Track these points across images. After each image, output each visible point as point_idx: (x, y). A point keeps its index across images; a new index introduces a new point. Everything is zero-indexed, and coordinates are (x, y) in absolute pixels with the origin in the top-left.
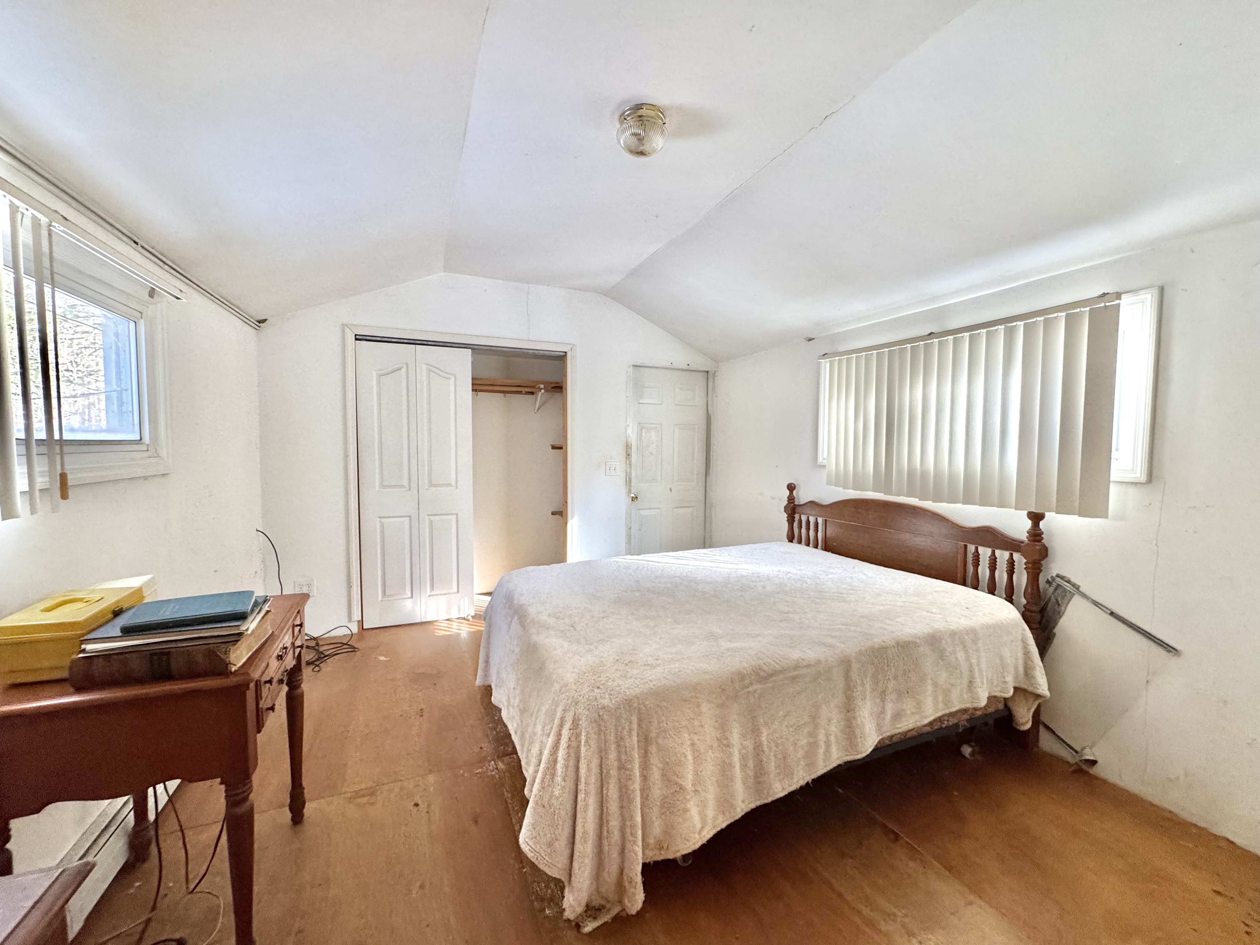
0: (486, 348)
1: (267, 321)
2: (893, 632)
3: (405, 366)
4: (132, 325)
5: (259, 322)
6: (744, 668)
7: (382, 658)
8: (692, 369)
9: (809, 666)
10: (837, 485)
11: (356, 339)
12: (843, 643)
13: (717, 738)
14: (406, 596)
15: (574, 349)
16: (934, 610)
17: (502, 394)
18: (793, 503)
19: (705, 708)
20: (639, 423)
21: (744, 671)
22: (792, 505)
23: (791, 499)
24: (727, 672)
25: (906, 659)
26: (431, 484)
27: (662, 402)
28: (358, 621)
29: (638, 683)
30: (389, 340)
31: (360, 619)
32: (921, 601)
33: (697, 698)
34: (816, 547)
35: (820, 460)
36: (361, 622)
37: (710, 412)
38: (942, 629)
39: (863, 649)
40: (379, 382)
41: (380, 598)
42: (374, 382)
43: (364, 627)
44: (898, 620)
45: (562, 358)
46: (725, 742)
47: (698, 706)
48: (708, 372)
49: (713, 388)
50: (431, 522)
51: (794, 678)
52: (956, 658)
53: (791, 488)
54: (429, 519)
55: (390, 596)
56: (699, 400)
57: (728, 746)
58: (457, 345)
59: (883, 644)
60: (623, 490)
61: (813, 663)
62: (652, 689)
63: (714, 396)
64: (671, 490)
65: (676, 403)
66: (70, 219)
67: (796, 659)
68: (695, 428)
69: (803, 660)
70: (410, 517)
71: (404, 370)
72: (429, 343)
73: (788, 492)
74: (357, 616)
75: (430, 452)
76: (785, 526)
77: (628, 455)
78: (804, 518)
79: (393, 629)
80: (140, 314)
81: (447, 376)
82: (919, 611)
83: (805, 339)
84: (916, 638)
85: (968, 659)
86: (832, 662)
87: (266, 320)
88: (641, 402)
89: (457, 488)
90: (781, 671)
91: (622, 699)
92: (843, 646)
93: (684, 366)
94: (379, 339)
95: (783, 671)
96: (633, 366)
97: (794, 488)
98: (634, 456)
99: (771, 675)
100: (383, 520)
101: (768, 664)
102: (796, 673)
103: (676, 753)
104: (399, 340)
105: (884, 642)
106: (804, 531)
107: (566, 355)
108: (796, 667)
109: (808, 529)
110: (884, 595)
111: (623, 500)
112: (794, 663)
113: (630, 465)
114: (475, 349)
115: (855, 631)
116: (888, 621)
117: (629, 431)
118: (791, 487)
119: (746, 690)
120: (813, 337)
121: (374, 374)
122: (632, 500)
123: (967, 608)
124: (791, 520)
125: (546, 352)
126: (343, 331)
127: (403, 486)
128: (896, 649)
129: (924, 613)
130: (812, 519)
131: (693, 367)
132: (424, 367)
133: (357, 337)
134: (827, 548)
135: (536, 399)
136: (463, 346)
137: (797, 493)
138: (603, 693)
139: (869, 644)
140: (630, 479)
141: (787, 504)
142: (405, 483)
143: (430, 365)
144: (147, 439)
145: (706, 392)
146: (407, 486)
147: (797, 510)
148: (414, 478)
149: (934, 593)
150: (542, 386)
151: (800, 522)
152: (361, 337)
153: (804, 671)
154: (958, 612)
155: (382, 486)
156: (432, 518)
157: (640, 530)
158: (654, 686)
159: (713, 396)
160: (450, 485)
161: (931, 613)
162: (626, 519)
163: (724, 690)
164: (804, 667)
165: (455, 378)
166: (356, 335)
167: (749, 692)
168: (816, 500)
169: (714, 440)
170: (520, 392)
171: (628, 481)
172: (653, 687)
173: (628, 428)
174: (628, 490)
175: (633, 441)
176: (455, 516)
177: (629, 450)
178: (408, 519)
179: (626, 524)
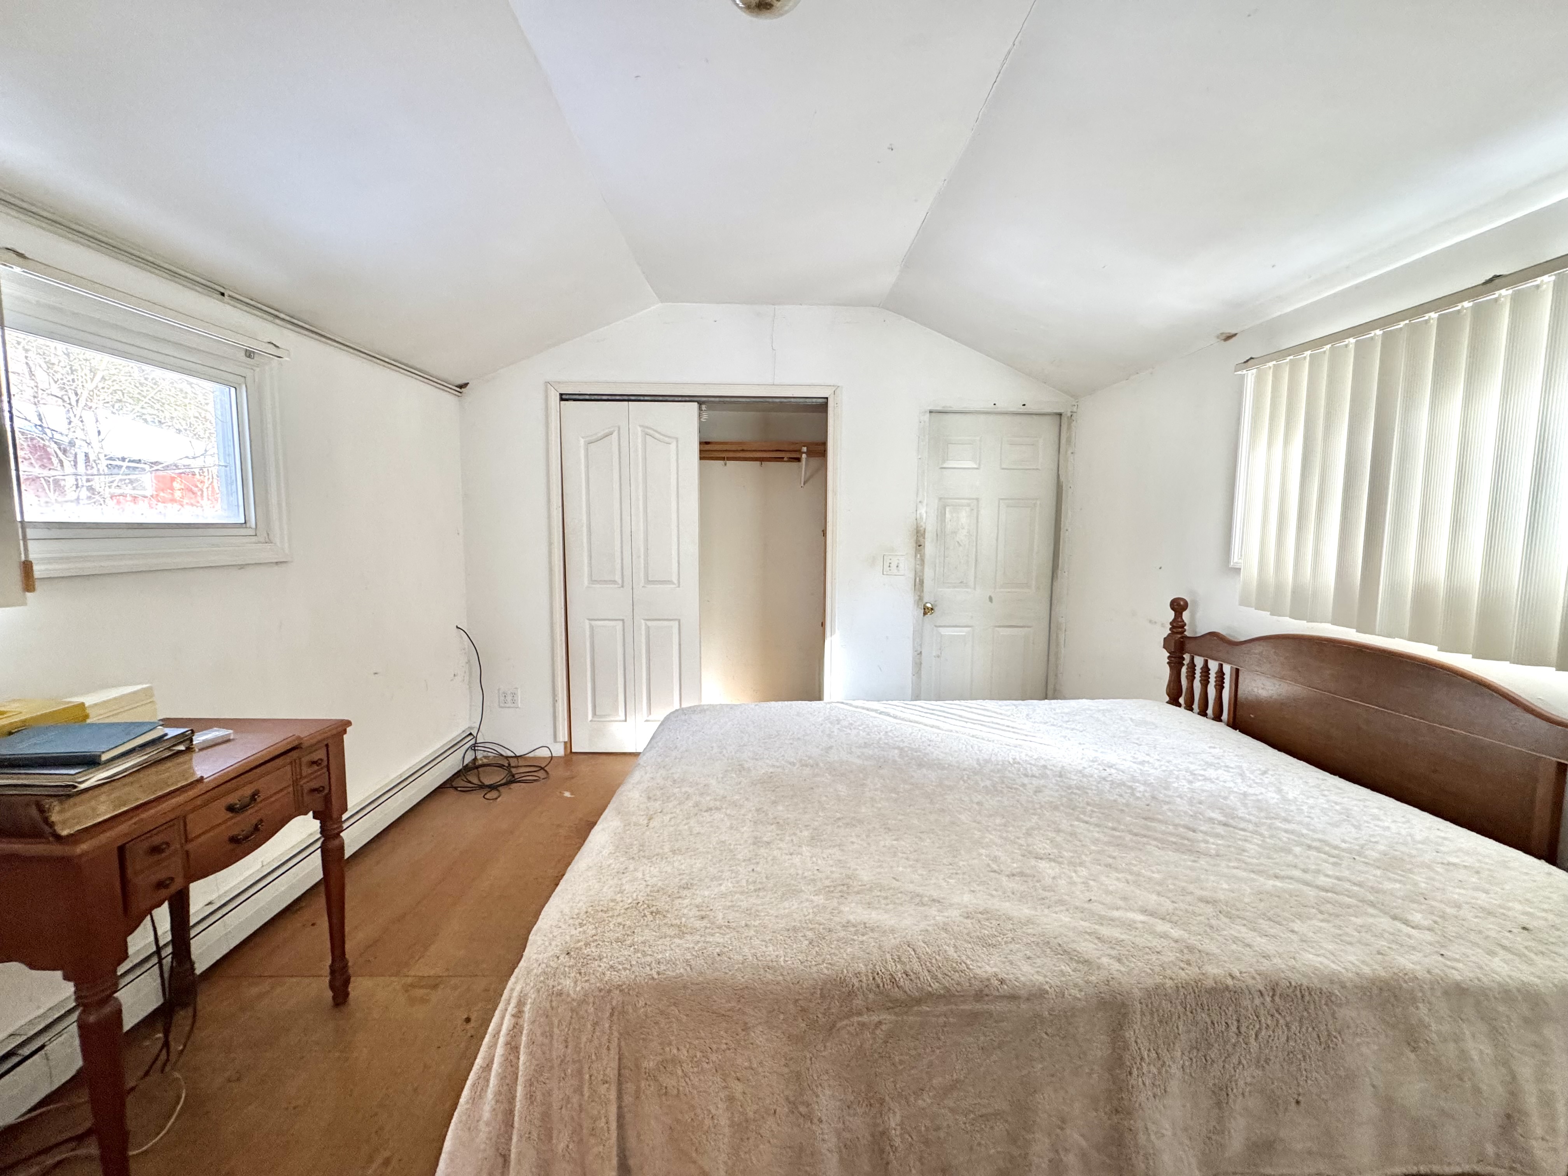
0: (717, 399)
1: (468, 387)
2: (1267, 957)
3: (617, 429)
4: (233, 390)
5: (461, 387)
6: (857, 974)
7: (567, 794)
8: (1031, 411)
9: (1013, 997)
10: (1259, 607)
11: (562, 399)
12: (1119, 960)
13: (787, 1099)
14: (617, 718)
15: (837, 392)
16: (1417, 918)
17: (758, 463)
18: (1183, 632)
19: (759, 1036)
20: (940, 499)
21: (855, 981)
22: (1179, 636)
23: (1177, 626)
24: (815, 975)
25: (1295, 1027)
26: (648, 582)
27: (980, 465)
28: (565, 743)
29: (634, 963)
30: (599, 397)
31: (566, 739)
32: (1388, 886)
33: (744, 1013)
34: (1218, 718)
35: (1235, 559)
36: (568, 744)
37: (1062, 479)
38: (1421, 973)
39: (1169, 983)
40: (587, 450)
41: (590, 717)
42: (582, 452)
43: (573, 750)
44: (1297, 926)
45: (821, 407)
46: (803, 1109)
47: (746, 1028)
48: (1060, 415)
49: (1069, 441)
50: (648, 628)
51: (975, 1016)
52: (1463, 1055)
53: (1179, 606)
54: (646, 624)
55: (601, 716)
56: (1045, 459)
57: (808, 1117)
58: (680, 399)
59: (1230, 982)
60: (909, 599)
61: (1023, 993)
62: (653, 978)
63: (1069, 452)
64: (991, 599)
65: (1004, 466)
66: (30, 257)
67: (985, 975)
68: (1035, 504)
69: (1002, 982)
70: (623, 620)
71: (615, 434)
72: (646, 398)
73: (1171, 615)
74: (563, 736)
75: (646, 540)
76: (1165, 672)
77: (919, 546)
78: (1199, 662)
79: (604, 757)
80: (243, 379)
81: (667, 439)
82: (1371, 911)
83: (1218, 337)
84: (1332, 982)
85: (1504, 1062)
86: (1075, 998)
87: (466, 385)
88: (945, 466)
89: (679, 586)
90: (940, 997)
91: (593, 986)
92: (1116, 966)
93: (1016, 407)
94: (587, 397)
95: (947, 996)
96: (931, 412)
97: (1185, 606)
98: (929, 548)
99: (919, 1001)
100: (593, 623)
101: (913, 976)
102: (978, 1006)
103: (693, 1106)
104: (610, 398)
105: (1233, 978)
106: (1197, 685)
107: (827, 403)
108: (979, 996)
109: (1205, 682)
110: (1297, 850)
111: (910, 611)
112: (977, 984)
113: (922, 560)
114: (701, 401)
115: (1164, 936)
116: (1264, 924)
117: (923, 510)
118: (1179, 604)
119: (856, 1019)
120: (1234, 332)
121: (582, 441)
122: (925, 614)
123: (1524, 928)
124: (1175, 663)
125: (798, 400)
126: (546, 391)
127: (614, 582)
128: (1268, 999)
129: (1384, 922)
130: (1213, 666)
131: (1032, 407)
132: (639, 429)
133: (564, 397)
134: (1235, 724)
135: (800, 468)
136: (687, 399)
137: (1193, 616)
138: (569, 967)
139: (1192, 972)
140: (922, 582)
141: (1169, 635)
142: (618, 578)
143: (647, 428)
144: (252, 522)
145: (1056, 447)
146: (620, 581)
147: (1189, 646)
148: (627, 573)
149: (1439, 869)
150: (805, 449)
151: (1192, 667)
152: (567, 397)
153: (999, 1007)
154: (1492, 934)
155: (593, 581)
156: (649, 623)
157: (938, 657)
158: (658, 973)
159: (1066, 452)
160: (670, 582)
161: (1406, 922)
162: (914, 640)
163: (803, 1010)
164: (1003, 997)
165: (677, 442)
166: (561, 395)
167: (863, 1025)
168: (1223, 632)
169: (1066, 523)
170: (780, 459)
171: (919, 584)
172: (656, 976)
173: (920, 505)
174: (917, 598)
175: (930, 526)
176: (677, 623)
177: (921, 539)
178: (621, 623)
179: (914, 647)
